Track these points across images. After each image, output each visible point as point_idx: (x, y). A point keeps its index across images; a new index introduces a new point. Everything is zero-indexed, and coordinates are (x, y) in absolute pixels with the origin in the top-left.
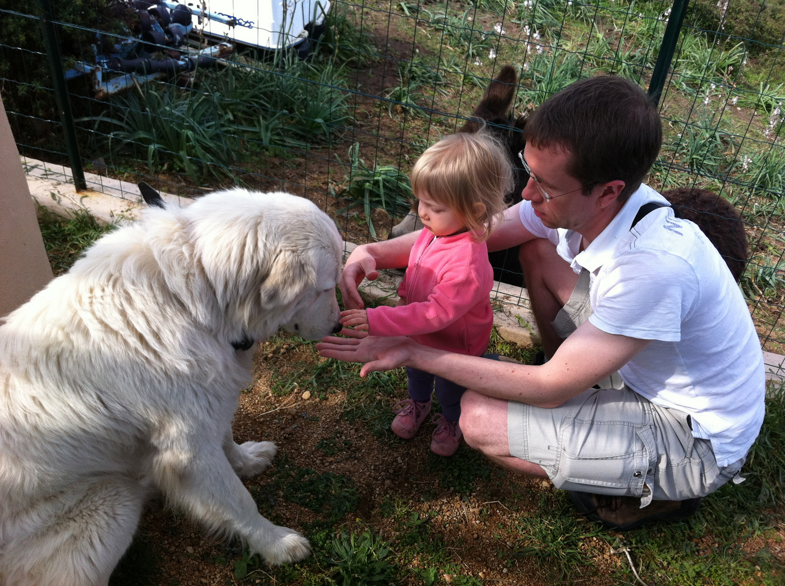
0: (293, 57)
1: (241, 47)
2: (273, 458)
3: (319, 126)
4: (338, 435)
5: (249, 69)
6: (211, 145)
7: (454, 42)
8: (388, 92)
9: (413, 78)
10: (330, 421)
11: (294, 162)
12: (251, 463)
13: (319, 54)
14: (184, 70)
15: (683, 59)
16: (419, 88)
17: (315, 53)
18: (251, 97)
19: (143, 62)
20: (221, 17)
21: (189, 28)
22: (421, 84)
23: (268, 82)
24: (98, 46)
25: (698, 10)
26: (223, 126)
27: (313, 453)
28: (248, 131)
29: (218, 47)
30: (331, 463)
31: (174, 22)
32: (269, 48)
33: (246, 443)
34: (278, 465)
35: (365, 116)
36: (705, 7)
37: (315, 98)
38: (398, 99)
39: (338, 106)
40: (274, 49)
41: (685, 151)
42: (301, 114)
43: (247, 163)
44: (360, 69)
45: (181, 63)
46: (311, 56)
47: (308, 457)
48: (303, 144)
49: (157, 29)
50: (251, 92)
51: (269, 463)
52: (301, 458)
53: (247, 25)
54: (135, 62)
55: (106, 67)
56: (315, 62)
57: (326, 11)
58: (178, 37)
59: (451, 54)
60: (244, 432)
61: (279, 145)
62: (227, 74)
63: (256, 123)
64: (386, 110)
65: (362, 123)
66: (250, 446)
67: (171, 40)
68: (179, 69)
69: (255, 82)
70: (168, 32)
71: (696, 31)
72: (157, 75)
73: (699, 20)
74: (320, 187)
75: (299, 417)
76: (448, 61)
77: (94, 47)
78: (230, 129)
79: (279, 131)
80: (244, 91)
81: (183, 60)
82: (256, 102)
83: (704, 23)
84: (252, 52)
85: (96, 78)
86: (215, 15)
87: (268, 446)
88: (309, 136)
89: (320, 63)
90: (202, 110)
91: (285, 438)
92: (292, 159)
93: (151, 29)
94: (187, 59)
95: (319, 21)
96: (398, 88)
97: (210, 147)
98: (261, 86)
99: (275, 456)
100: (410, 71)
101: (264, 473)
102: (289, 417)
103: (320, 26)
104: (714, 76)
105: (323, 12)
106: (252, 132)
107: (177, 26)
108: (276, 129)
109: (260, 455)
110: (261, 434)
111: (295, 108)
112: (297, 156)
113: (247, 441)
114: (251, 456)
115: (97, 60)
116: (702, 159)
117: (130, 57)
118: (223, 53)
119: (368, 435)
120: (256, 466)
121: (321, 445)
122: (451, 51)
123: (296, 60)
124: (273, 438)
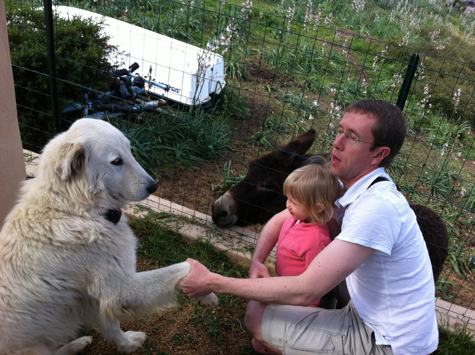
0: (201, 110)
1: (171, 102)
2: (144, 343)
3: (210, 150)
4: (186, 333)
5: (174, 115)
6: (146, 155)
7: (295, 109)
8: (253, 134)
9: (269, 127)
10: (182, 324)
11: (193, 169)
12: (130, 344)
13: (216, 110)
14: (135, 112)
15: (432, 128)
16: (271, 133)
17: (214, 109)
18: (174, 131)
19: (113, 106)
20: (162, 85)
21: (143, 89)
22: (273, 131)
23: (184, 123)
24: (88, 95)
25: (443, 101)
26: (154, 145)
27: (168, 343)
28: (168, 150)
29: (157, 101)
30: (179, 350)
31: (134, 85)
32: (187, 104)
33: (128, 332)
34: (146, 348)
35: (237, 146)
36: (447, 100)
37: (209, 134)
38: (259, 138)
39: (223, 139)
40: (190, 105)
41: (428, 182)
42: (201, 142)
43: (166, 167)
44: (239, 120)
45: (135, 108)
46: (211, 111)
47: (165, 345)
48: (200, 159)
49: (124, 89)
50: (174, 128)
51: (141, 346)
52: (161, 345)
53: (176, 91)
54: (108, 105)
55: (91, 106)
56: (213, 115)
57: (223, 86)
58: (135, 94)
59: (293, 116)
60: (129, 325)
61: (186, 158)
62: (161, 117)
63: (174, 146)
64: (251, 144)
65: (236, 150)
66: (130, 333)
67: (131, 95)
68: (133, 111)
69: (176, 122)
70: (130, 91)
71: (440, 113)
72: (120, 114)
73: (442, 106)
74: (206, 184)
75: (164, 319)
76: (290, 120)
77: (86, 96)
78: (157, 147)
79: (187, 151)
80: (170, 127)
81: (136, 107)
82: (176, 134)
83: (446, 108)
84: (177, 106)
85: (84, 112)
86: (158, 84)
87: (141, 335)
88: (204, 155)
89: (216, 115)
90: (143, 136)
91: (153, 331)
92: (192, 167)
93: (120, 88)
94: (138, 107)
95: (218, 92)
96: (259, 132)
97: (145, 156)
98: (180, 125)
99: (145, 342)
100: (268, 124)
101: (137, 351)
102: (158, 319)
103: (218, 95)
104: (450, 139)
105: (221, 87)
106: (171, 150)
107: (136, 88)
108: (185, 149)
109: (136, 340)
110: (139, 327)
111: (198, 138)
112: (195, 166)
113: (129, 330)
114: (130, 340)
115: (87, 102)
116: (439, 187)
117: (106, 102)
118: (160, 105)
119: (204, 335)
120: (132, 347)
121: (174, 338)
122: (293, 114)
123: (202, 112)
124: (146, 330)
